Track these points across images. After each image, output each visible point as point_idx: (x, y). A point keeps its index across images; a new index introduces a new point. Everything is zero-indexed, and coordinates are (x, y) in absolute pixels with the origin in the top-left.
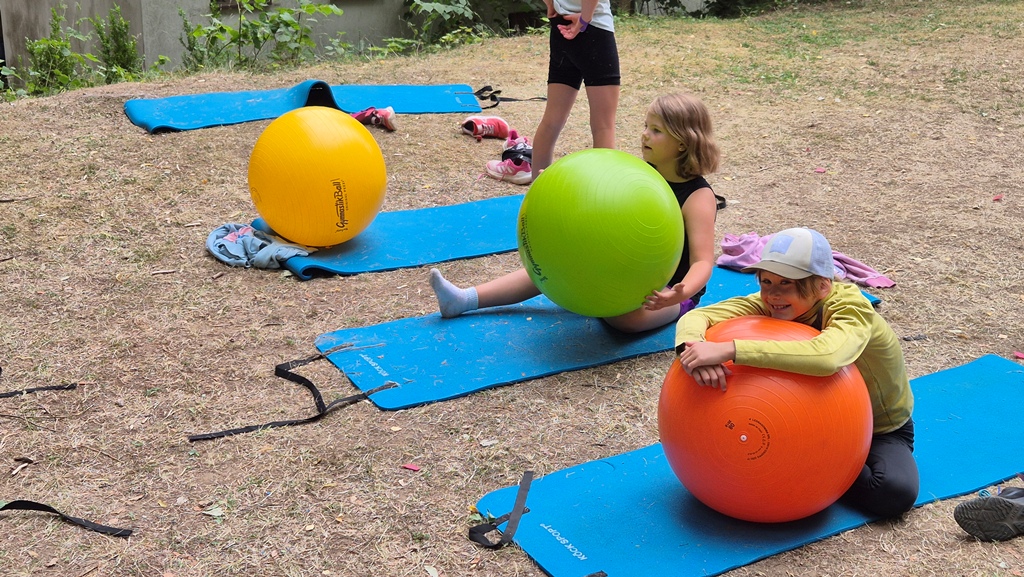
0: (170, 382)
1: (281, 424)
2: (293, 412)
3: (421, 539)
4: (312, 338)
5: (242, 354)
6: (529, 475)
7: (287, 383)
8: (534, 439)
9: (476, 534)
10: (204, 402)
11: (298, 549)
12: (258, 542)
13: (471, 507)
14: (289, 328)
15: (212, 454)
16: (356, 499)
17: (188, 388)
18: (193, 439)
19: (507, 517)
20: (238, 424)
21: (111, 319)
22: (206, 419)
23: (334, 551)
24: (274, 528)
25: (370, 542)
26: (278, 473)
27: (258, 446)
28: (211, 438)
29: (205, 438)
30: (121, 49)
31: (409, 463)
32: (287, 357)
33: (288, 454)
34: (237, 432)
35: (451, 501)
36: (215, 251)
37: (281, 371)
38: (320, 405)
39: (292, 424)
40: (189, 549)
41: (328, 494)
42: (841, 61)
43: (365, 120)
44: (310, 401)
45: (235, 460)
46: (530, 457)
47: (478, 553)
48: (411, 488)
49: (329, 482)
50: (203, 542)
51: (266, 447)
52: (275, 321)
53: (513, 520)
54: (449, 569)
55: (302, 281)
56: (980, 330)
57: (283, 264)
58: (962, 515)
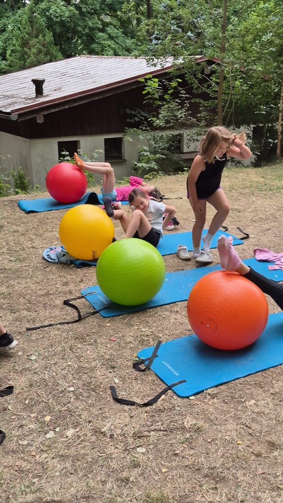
0: (22, 307)
1: (63, 323)
2: (69, 319)
3: (113, 368)
4: (80, 290)
5: (51, 296)
6: (160, 342)
7: (67, 307)
8: (163, 328)
9: (136, 366)
10: (34, 315)
11: (64, 372)
12: (48, 369)
13: (135, 355)
14: (71, 287)
15: (34, 335)
16: (89, 352)
17: (29, 310)
18: (28, 329)
19: (149, 359)
20: (46, 323)
22: (34, 322)
23: (78, 373)
24: (55, 364)
25: (93, 369)
26: (60, 342)
27: (53, 332)
28: (35, 329)
29: (33, 329)
31: (112, 338)
32: (69, 297)
33: (64, 335)
34: (45, 326)
35: (127, 353)
36: (46, 257)
37: (66, 303)
38: (79, 315)
39: (67, 323)
40: (21, 372)
41: (78, 350)
44: (76, 314)
45: (43, 337)
46: (160, 335)
47: (136, 373)
48: (112, 348)
49: (80, 346)
50: (26, 369)
51: (57, 332)
52: (66, 284)
53: (151, 360)
54: (123, 380)
55: (79, 268)
57: (72, 262)
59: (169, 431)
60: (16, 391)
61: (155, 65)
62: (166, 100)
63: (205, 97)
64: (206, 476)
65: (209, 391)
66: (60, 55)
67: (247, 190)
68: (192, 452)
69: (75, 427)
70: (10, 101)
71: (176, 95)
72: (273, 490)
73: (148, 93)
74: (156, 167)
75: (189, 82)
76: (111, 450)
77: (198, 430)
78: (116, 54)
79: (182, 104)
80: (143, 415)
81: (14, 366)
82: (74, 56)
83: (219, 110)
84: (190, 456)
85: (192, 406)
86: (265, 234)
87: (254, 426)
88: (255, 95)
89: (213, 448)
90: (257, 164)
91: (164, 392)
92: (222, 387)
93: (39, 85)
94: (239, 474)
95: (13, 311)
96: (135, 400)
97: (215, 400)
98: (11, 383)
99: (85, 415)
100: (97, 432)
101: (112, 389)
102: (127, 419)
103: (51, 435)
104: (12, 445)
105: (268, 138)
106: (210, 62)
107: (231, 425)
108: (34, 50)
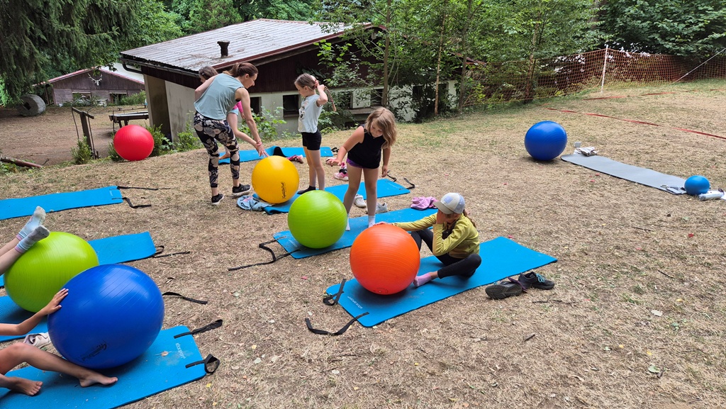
0: (223, 250)
1: (260, 264)
2: (265, 260)
3: (307, 303)
4: (272, 235)
5: (248, 240)
6: (344, 280)
7: (263, 250)
8: (346, 268)
9: (326, 301)
10: (234, 257)
11: (264, 307)
12: (251, 305)
13: (324, 291)
14: (264, 231)
15: (236, 275)
16: (285, 289)
17: (229, 252)
18: (230, 270)
19: (336, 294)
20: (245, 264)
22: (235, 263)
23: (277, 307)
24: (256, 300)
25: (289, 304)
26: (259, 281)
27: (252, 272)
28: (236, 269)
29: (234, 269)
31: (304, 277)
32: (264, 241)
33: (262, 274)
34: (245, 267)
35: (317, 290)
36: (240, 205)
37: (261, 246)
38: (274, 257)
39: (264, 264)
40: (227, 308)
41: (275, 288)
43: (292, 160)
44: (271, 256)
45: (244, 277)
46: (345, 274)
47: (325, 307)
48: (304, 285)
49: (276, 284)
50: (231, 305)
51: (255, 272)
52: (260, 229)
53: (338, 295)
54: (316, 313)
55: (270, 215)
56: (498, 228)
57: (263, 209)
58: (488, 291)
59: (357, 356)
60: (225, 324)
61: (328, 31)
62: (338, 62)
63: (373, 60)
64: (390, 392)
65: (389, 321)
66: (239, 17)
67: (411, 145)
68: (378, 373)
69: (278, 354)
70: (197, 60)
71: (347, 57)
72: (445, 402)
73: (322, 56)
74: (330, 123)
75: (358, 46)
76: (310, 372)
77: (382, 354)
78: (290, 18)
79: (352, 66)
80: (334, 342)
81: (221, 302)
82: (252, 19)
83: (385, 71)
84: (377, 376)
85: (375, 334)
86: (428, 185)
87: (427, 350)
88: (415, 59)
89: (395, 369)
90: (417, 120)
91: (351, 323)
92: (400, 318)
93: (224, 46)
94: (418, 390)
95: (215, 254)
96: (327, 329)
97: (394, 329)
98: (220, 317)
99: (286, 343)
100: (297, 357)
101: (307, 320)
102: (322, 347)
103: (258, 361)
104: (227, 371)
105: (426, 97)
106: (377, 29)
107: (409, 350)
108: (215, 12)
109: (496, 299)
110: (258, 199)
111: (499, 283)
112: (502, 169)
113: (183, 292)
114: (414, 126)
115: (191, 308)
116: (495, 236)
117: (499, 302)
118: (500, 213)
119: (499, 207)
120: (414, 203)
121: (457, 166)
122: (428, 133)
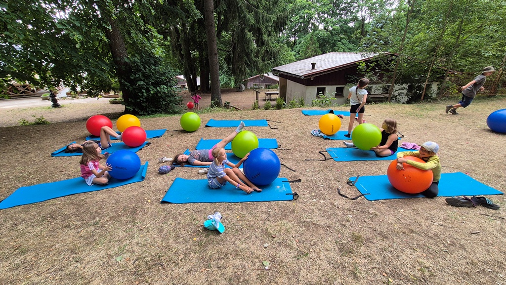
0: (303, 151)
1: (319, 160)
2: (321, 159)
3: (339, 182)
4: (325, 148)
5: (314, 149)
6: (359, 176)
7: (321, 154)
8: (360, 170)
9: (348, 183)
10: (308, 155)
11: (319, 179)
12: (313, 176)
13: (348, 178)
14: (322, 146)
15: (308, 163)
16: (329, 173)
17: (306, 153)
18: (306, 160)
20: (312, 159)
21: (296, 141)
22: (308, 157)
23: (325, 180)
24: (316, 175)
26: (318, 167)
28: (308, 160)
30: (302, 103)
31: (338, 170)
32: (321, 150)
33: (319, 165)
35: (344, 177)
36: (312, 134)
37: (320, 152)
40: (303, 175)
41: (325, 172)
42: (433, 113)
43: (339, 116)
44: (324, 158)
45: (311, 164)
46: (359, 173)
47: (348, 186)
48: (338, 174)
49: (325, 170)
50: (305, 174)
51: (316, 163)
52: (320, 145)
53: (355, 182)
54: (343, 187)
55: (325, 139)
56: (459, 167)
57: (322, 137)
58: (447, 200)
59: (362, 212)
60: (302, 182)
61: (365, 57)
62: (367, 72)
63: (387, 70)
64: (379, 234)
65: (382, 201)
66: (321, 52)
67: (404, 115)
68: (372, 223)
69: (324, 200)
70: (301, 71)
71: (373, 69)
72: (411, 249)
73: (360, 69)
75: (380, 64)
76: (337, 212)
77: (376, 215)
78: (344, 51)
79: (375, 74)
80: (351, 203)
81: (301, 172)
82: (326, 53)
83: (394, 76)
84: (372, 224)
85: (373, 205)
86: (412, 137)
87: (402, 220)
88: (413, 70)
89: (383, 224)
90: (409, 102)
91: (360, 196)
92: (388, 200)
93: (313, 65)
94: (395, 238)
95: (300, 152)
96: (348, 196)
97: (384, 205)
98: (300, 178)
99: (327, 196)
100: (332, 204)
101: (338, 189)
102: (345, 203)
103: (314, 200)
104: (301, 200)
105: (417, 90)
106: (392, 55)
107: (391, 217)
108: (311, 50)
109: (452, 205)
110: (321, 132)
111: (455, 197)
112: (465, 134)
113: (287, 165)
114: (407, 106)
115: (289, 172)
116: (455, 171)
117: (454, 208)
118: (461, 159)
119: (461, 155)
120: (403, 145)
121: (433, 129)
122: (416, 109)
